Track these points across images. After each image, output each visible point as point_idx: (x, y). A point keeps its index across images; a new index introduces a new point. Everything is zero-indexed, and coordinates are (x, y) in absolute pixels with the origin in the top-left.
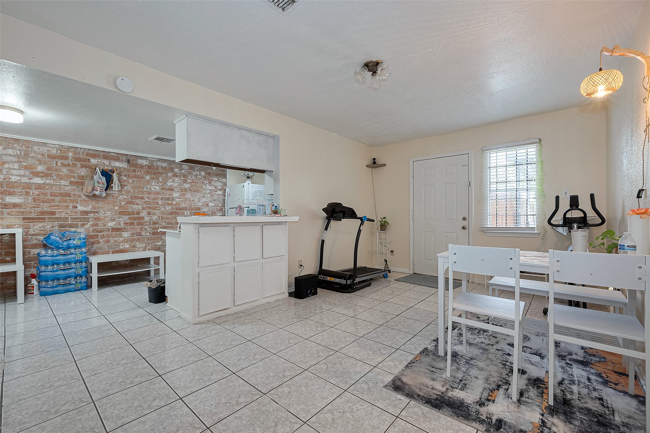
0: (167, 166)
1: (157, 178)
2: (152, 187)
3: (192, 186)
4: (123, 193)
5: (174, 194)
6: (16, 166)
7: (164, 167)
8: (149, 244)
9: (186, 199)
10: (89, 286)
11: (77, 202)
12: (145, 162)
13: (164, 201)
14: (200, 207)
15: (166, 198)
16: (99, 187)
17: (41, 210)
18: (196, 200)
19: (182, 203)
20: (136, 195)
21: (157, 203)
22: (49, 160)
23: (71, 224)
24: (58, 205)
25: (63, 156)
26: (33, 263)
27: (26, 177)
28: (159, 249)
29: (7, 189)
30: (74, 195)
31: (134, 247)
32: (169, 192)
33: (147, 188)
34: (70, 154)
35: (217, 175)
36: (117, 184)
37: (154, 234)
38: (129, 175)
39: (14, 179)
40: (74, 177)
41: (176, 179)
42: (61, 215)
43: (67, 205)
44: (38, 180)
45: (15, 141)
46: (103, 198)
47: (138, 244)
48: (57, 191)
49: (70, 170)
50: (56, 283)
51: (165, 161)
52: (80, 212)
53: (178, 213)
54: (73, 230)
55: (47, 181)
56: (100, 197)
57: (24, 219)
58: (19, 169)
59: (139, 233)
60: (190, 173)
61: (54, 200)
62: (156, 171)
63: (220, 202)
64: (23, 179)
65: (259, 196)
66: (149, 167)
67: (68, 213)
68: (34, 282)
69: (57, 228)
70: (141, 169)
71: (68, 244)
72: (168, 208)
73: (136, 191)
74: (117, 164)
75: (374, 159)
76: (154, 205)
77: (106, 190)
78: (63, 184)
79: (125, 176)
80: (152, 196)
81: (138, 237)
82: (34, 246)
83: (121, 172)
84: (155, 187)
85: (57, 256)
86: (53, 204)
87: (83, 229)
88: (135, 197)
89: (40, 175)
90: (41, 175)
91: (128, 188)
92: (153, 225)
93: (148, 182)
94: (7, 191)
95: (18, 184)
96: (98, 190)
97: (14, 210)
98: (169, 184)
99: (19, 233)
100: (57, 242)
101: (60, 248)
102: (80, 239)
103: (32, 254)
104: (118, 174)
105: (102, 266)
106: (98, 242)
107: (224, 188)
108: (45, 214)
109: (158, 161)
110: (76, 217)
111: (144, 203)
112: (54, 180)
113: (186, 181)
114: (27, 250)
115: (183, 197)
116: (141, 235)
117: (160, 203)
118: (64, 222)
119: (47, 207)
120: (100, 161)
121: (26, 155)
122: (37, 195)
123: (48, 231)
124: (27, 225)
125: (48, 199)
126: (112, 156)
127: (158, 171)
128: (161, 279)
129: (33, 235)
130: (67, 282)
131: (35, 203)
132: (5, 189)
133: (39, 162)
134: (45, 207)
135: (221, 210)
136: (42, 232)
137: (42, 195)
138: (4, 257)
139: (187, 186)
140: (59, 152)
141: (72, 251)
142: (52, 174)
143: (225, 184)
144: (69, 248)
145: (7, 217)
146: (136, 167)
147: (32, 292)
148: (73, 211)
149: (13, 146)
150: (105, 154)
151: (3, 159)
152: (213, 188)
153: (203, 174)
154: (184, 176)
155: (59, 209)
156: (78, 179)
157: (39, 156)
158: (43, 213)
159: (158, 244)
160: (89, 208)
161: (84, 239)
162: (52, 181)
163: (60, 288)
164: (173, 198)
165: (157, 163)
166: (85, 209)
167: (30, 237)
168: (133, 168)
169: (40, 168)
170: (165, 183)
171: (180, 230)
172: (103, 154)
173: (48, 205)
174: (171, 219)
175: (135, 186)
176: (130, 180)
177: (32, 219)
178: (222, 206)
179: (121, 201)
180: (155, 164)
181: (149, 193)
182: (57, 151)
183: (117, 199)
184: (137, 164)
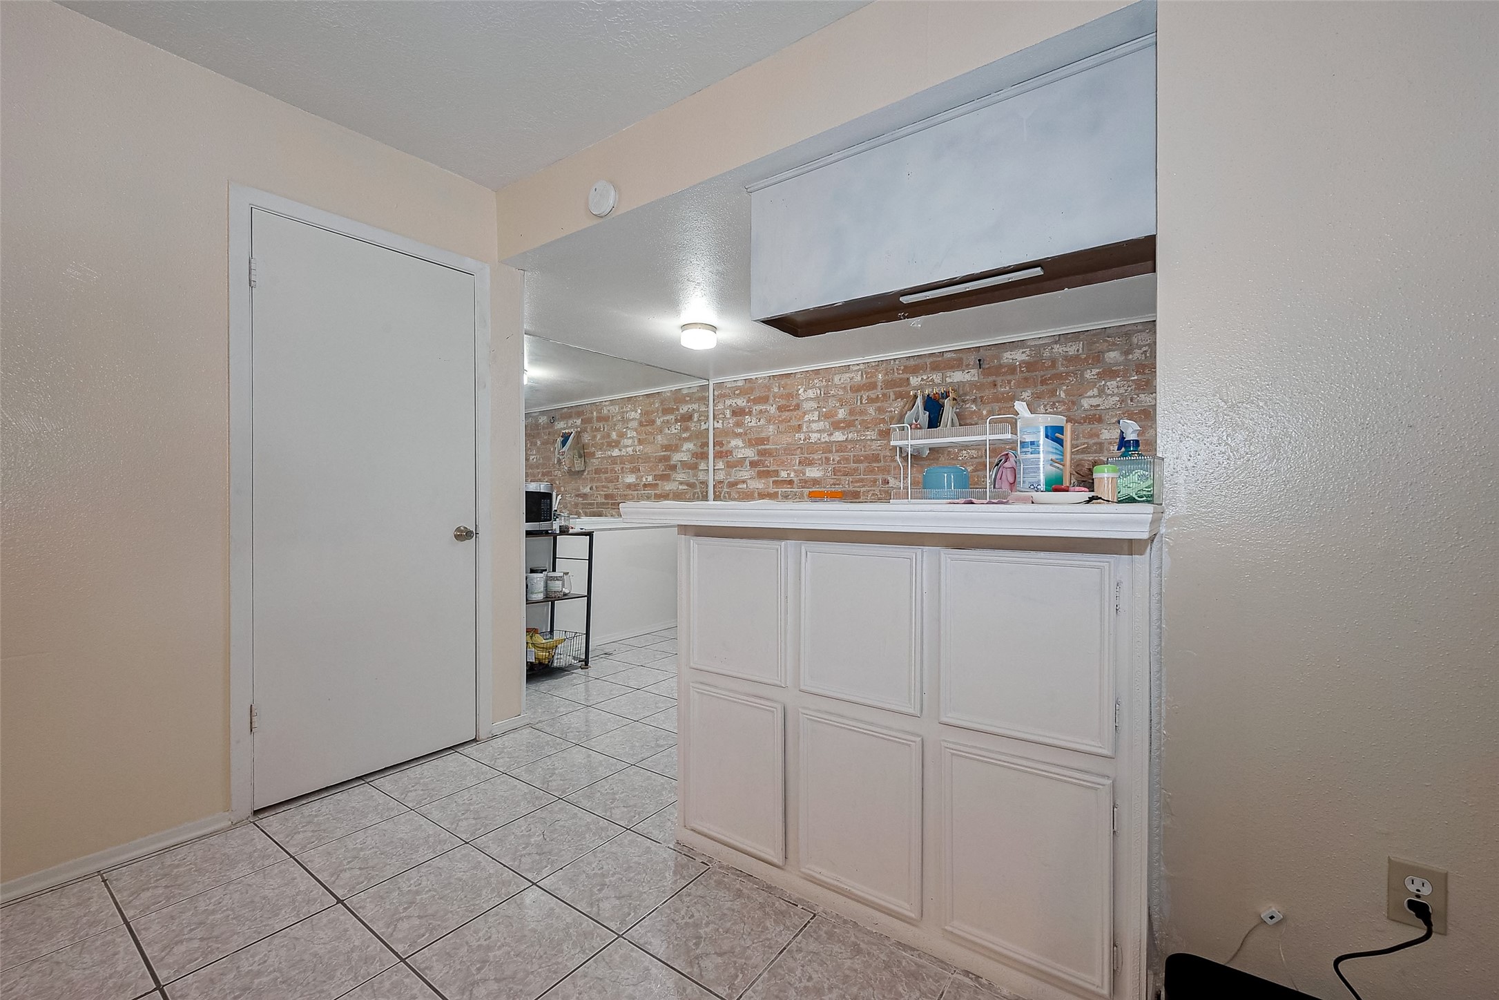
0: (1081, 350)
1: (1053, 393)
5: (1103, 431)
6: (816, 416)
7: (1072, 356)
11: (888, 472)
12: (1019, 356)
17: (841, 489)
22: (852, 395)
24: (862, 479)
25: (870, 384)
27: (826, 432)
30: (885, 457)
32: (1088, 428)
34: (880, 376)
38: (981, 398)
39: (814, 437)
40: (883, 421)
41: (1112, 384)
42: (867, 497)
43: (874, 478)
44: (839, 436)
45: (816, 374)
46: (923, 459)
48: (863, 452)
49: (879, 409)
51: (1076, 336)
55: (849, 435)
58: (819, 420)
61: (858, 469)
62: (1050, 374)
64: (823, 436)
66: (1030, 366)
70: (1009, 377)
74: (957, 377)
78: (869, 438)
79: (974, 401)
83: (965, 394)
90: (842, 425)
94: (808, 458)
95: (818, 447)
104: (955, 399)
109: (1056, 343)
112: (858, 432)
119: (848, 484)
120: (925, 378)
121: (826, 394)
122: (839, 462)
125: (850, 469)
126: (949, 359)
127: (1054, 371)
131: (834, 477)
132: (805, 455)
133: (840, 402)
137: (844, 461)
140: (865, 376)
142: (854, 420)
146: (998, 374)
148: (883, 490)
149: (814, 384)
150: (937, 359)
151: (804, 407)
155: (864, 486)
157: (841, 392)
158: (845, 494)
162: (856, 434)
164: (1101, 444)
165: (1052, 348)
168: (991, 379)
169: (841, 414)
172: (933, 359)
173: (851, 479)
176: (985, 409)
179: (964, 463)
180: (1047, 354)
182: (862, 376)
183: (957, 459)
184: (1001, 366)
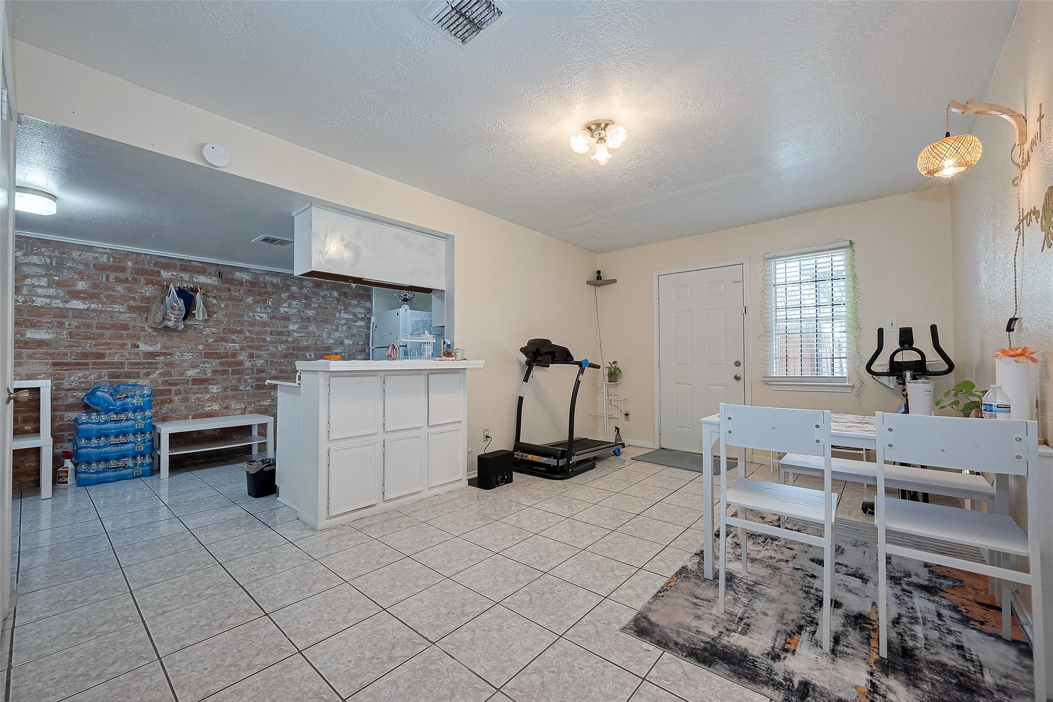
0: (279, 282)
1: (265, 302)
2: (256, 315)
3: (318, 314)
4: (210, 324)
5: (290, 325)
6: (44, 282)
7: (275, 284)
8: (251, 404)
9: (309, 333)
10: (155, 470)
11: (139, 339)
12: (245, 277)
13: (275, 337)
14: (332, 345)
15: (277, 332)
16: (173, 314)
17: (82, 351)
18: (325, 335)
19: (302, 340)
20: (232, 327)
21: (264, 340)
22: (96, 272)
23: (128, 372)
24: (108, 343)
25: (118, 267)
26: (67, 434)
27: (59, 299)
28: (266, 412)
29: (29, 318)
30: (134, 327)
31: (227, 408)
32: (283, 323)
33: (249, 316)
34: (130, 263)
35: (357, 296)
36: (201, 310)
37: (258, 387)
38: (220, 296)
39: (39, 302)
40: (134, 299)
41: (294, 302)
42: (113, 358)
43: (122, 343)
44: (77, 305)
45: (43, 243)
46: (179, 332)
47: (233, 405)
48: (108, 321)
49: (129, 289)
50: (102, 466)
51: (277, 274)
52: (143, 354)
53: (297, 354)
54: (131, 381)
55: (92, 305)
56: (175, 330)
57: (55, 364)
58: (48, 287)
59: (234, 386)
60: (315, 293)
61: (102, 334)
62: (263, 290)
63: (361, 338)
64: (54, 302)
65: (421, 328)
66: (252, 284)
67: (125, 356)
68: (68, 463)
69: (106, 378)
70: (239, 288)
71: (123, 404)
72: (281, 347)
73: (232, 322)
74: (202, 279)
75: (599, 272)
76: (259, 342)
77: (185, 319)
78: (117, 310)
79: (215, 297)
80: (257, 329)
81: (233, 393)
82: (70, 408)
83: (209, 292)
84: (261, 315)
85: (106, 422)
86: (101, 341)
87: (147, 381)
88: (229, 330)
89: (81, 295)
90: (83, 295)
91: (219, 316)
92: (256, 374)
93: (250, 307)
94: (29, 321)
95: (46, 311)
96: (172, 319)
97: (39, 350)
98: (282, 310)
99: (45, 386)
100: (105, 400)
101: (111, 410)
102: (142, 396)
103: (66, 420)
104: (204, 294)
105: (176, 439)
106: (171, 401)
107: (368, 316)
108: (87, 356)
109: (267, 275)
110: (136, 362)
111: (244, 340)
112: (103, 304)
113: (310, 305)
114: (58, 413)
115: (304, 330)
116: (238, 390)
117: (268, 339)
118: (117, 370)
119: (90, 346)
120: (175, 274)
121: (60, 266)
122: (76, 327)
123: (92, 384)
124: (59, 374)
125: (93, 334)
126: (196, 267)
127: (265, 290)
128: (270, 459)
129: (68, 391)
130: (121, 464)
131: (72, 340)
132: (25, 317)
133: (80, 275)
134: (89, 346)
135: (363, 350)
136: (83, 385)
137: (84, 326)
138: (22, 425)
139: (310, 313)
140: (112, 259)
141: (130, 415)
142: (99, 294)
143: (370, 310)
144: (125, 410)
145: (27, 362)
146: (232, 284)
147: (64, 481)
148: (132, 353)
149: (39, 251)
150: (184, 263)
151: (24, 270)
152: (351, 317)
153: (335, 294)
154: (307, 297)
155: (110, 349)
156: (142, 303)
157: (81, 267)
158: (85, 355)
159: (265, 403)
160: (158, 348)
161: (148, 396)
162: (100, 306)
163: (111, 474)
164: (289, 332)
165: (264, 277)
166: (151, 349)
167: (63, 393)
168: (227, 286)
169: (81, 285)
170: (276, 308)
171: (299, 382)
172: (180, 263)
173: (93, 342)
174: (285, 365)
175: (230, 314)
176: (222, 303)
177: (67, 364)
178: (364, 345)
179: (207, 336)
180: (261, 279)
181: (252, 325)
182: (108, 259)
183: (202, 334)
184: (233, 280)
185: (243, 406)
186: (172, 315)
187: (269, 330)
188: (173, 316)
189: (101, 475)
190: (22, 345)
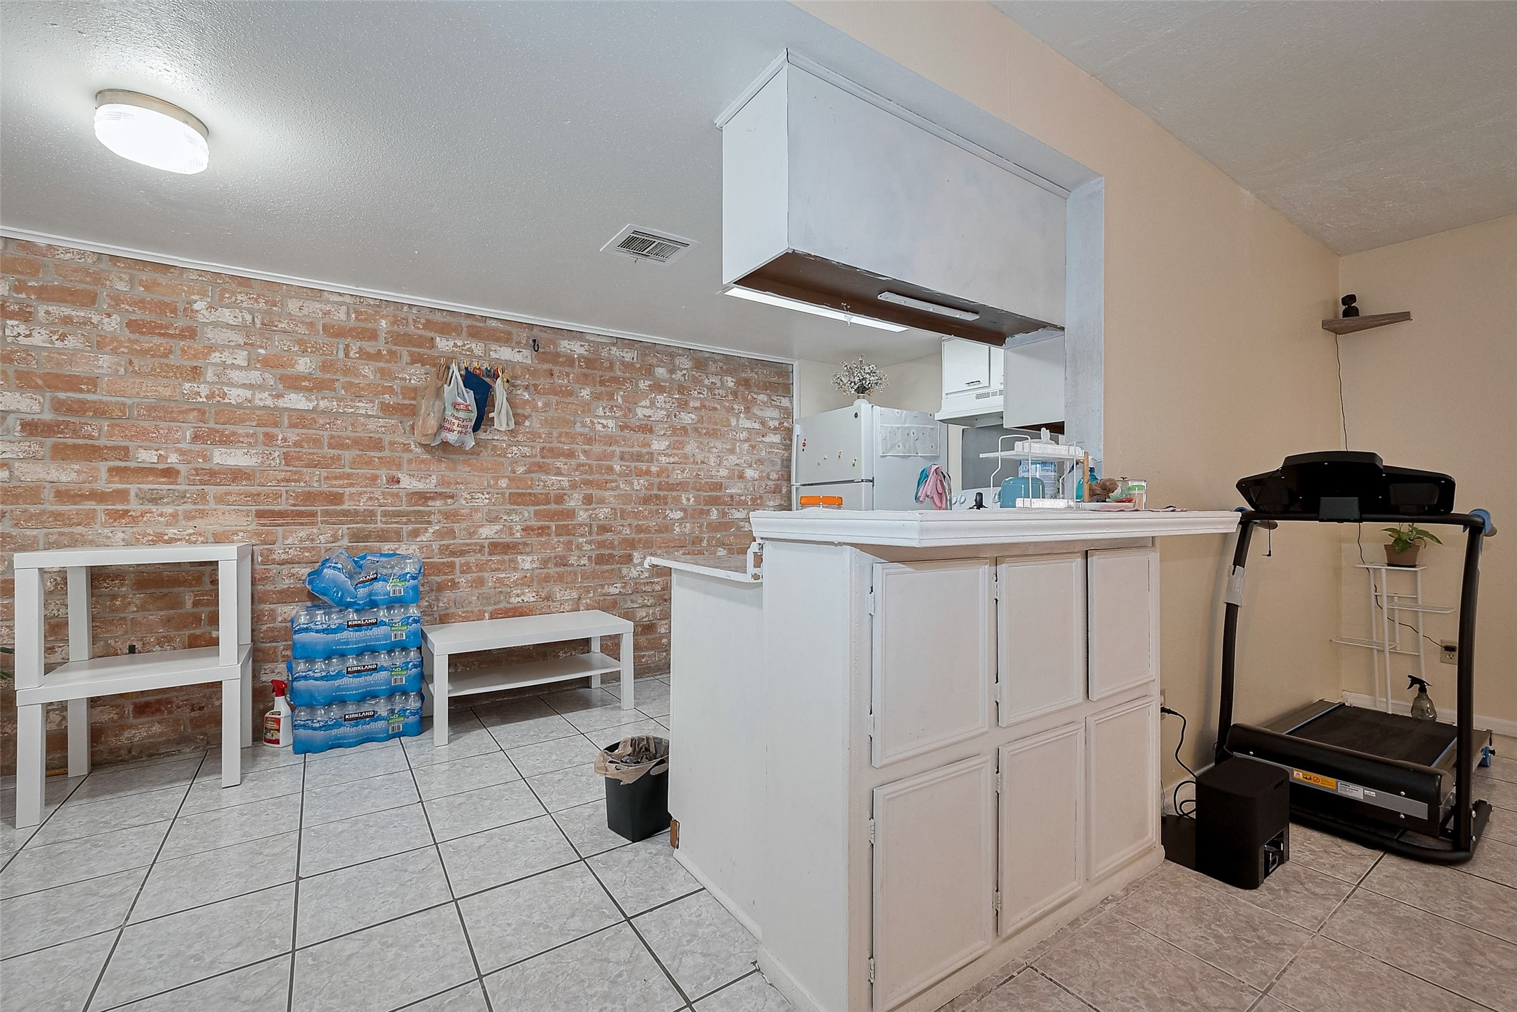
0: (635, 359)
1: (611, 396)
2: (595, 421)
3: (701, 420)
4: (519, 439)
5: (654, 441)
6: (241, 358)
7: (628, 363)
8: (588, 592)
9: (685, 457)
10: (424, 722)
11: (399, 467)
12: (578, 349)
13: (628, 464)
14: (723, 481)
15: (632, 455)
16: (457, 418)
17: (305, 489)
18: (712, 461)
19: (673, 469)
20: (555, 444)
21: (610, 469)
22: (327, 340)
23: (383, 530)
24: (348, 474)
25: (364, 330)
26: (281, 645)
27: (267, 390)
28: (614, 607)
29: (217, 427)
30: (392, 444)
31: (548, 598)
32: (640, 436)
33: (584, 425)
34: (383, 323)
35: (767, 387)
36: (504, 411)
37: (600, 560)
38: (535, 386)
39: (235, 395)
40: (391, 390)
41: (661, 398)
42: (358, 503)
43: (372, 474)
44: (296, 401)
45: (240, 284)
46: (466, 453)
47: (560, 593)
48: (348, 433)
49: (382, 371)
50: (335, 713)
51: (631, 343)
52: (408, 495)
53: (665, 498)
54: (386, 547)
55: (321, 402)
56: (458, 449)
57: (260, 514)
58: (248, 367)
59: (561, 557)
60: (696, 381)
61: (339, 458)
62: (608, 375)
63: (773, 466)
64: (258, 396)
65: (900, 444)
66: (590, 362)
67: (377, 499)
68: (281, 705)
69: (345, 542)
70: (568, 370)
71: (370, 594)
72: (639, 483)
73: (555, 434)
74: (505, 353)
75: (1349, 300)
76: (601, 474)
77: (476, 428)
78: (363, 412)
79: (527, 388)
80: (597, 448)
81: (558, 569)
82: (286, 596)
83: (516, 378)
84: (604, 422)
85: (339, 629)
86: (337, 470)
87: (414, 547)
88: (551, 450)
89: (303, 384)
90: (306, 383)
91: (533, 424)
92: (598, 534)
93: (586, 408)
94: (217, 431)
95: (245, 413)
96: (455, 427)
97: (234, 488)
98: (641, 412)
99: (227, 557)
100: (339, 587)
101: (349, 605)
102: (402, 577)
103: (280, 619)
104: (508, 381)
105: (462, 664)
106: (455, 585)
107: (785, 424)
108: (314, 499)
109: (614, 344)
110: (396, 511)
111: (576, 470)
112: (339, 400)
113: (686, 403)
114: (267, 607)
115: (674, 451)
116: (566, 565)
117: (617, 468)
118: (364, 525)
119: (319, 481)
120: (460, 343)
121: (268, 326)
122: (296, 444)
123: (323, 551)
124: (268, 534)
125: (323, 457)
126: (495, 330)
127: (612, 374)
129: (284, 564)
130: (367, 708)
131: (288, 468)
132: (212, 425)
133: (300, 345)
134: (316, 480)
135: (777, 490)
136: (307, 554)
137: (308, 443)
138: (208, 628)
139: (688, 418)
140: (353, 316)
141: (382, 614)
142: (333, 381)
143: (788, 413)
144: (373, 604)
145: (215, 510)
146: (555, 363)
147: (274, 739)
148: (389, 493)
149: (233, 299)
150: (474, 323)
151: (208, 336)
152: (757, 426)
153: (730, 382)
154: (681, 389)
155: (351, 485)
156: (404, 398)
157: (302, 330)
158: (310, 497)
159: (613, 590)
160: (430, 485)
161: (414, 578)
162: (335, 403)
163: (347, 730)
164: (652, 454)
165: (610, 350)
166: (419, 486)
167: (275, 568)
168: (546, 366)
169: (304, 365)
170: (630, 410)
171: (757, 571)
172: (469, 322)
173: (324, 473)
174: (646, 518)
175: (552, 419)
176: (539, 399)
177: (281, 514)
178: (779, 480)
179: (514, 462)
180: (604, 354)
181: (589, 440)
182: (348, 314)
183: (505, 457)
184: (557, 355)
185: (575, 595)
186: (454, 421)
187: (618, 450)
188: (456, 422)
189: (334, 732)
190: (206, 478)
